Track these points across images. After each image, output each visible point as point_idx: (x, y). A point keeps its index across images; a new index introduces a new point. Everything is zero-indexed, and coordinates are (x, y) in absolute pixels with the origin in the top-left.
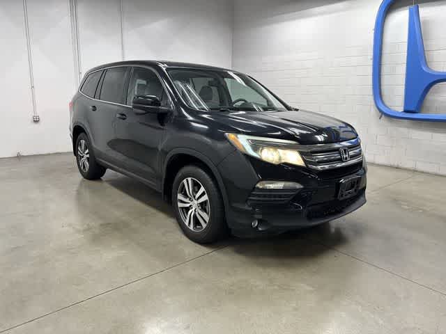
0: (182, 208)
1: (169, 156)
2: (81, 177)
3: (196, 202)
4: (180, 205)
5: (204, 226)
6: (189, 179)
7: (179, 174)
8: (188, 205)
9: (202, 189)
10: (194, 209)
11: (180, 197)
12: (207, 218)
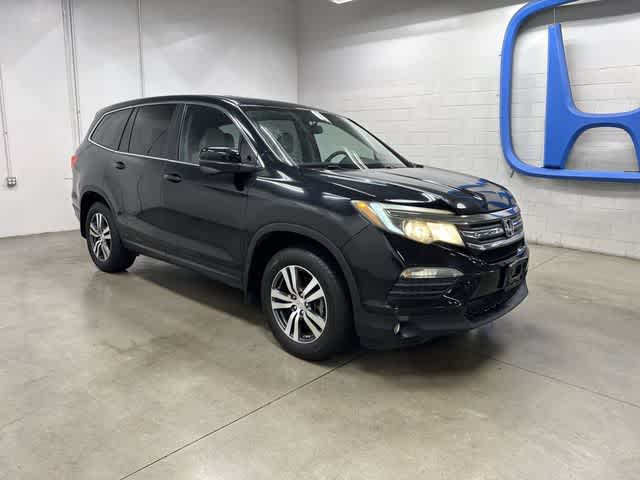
0: (278, 310)
1: (258, 236)
2: (95, 269)
3: (302, 301)
4: (275, 306)
5: (317, 334)
6: (292, 268)
7: (275, 261)
8: (288, 306)
9: (314, 282)
10: (298, 311)
11: (275, 293)
12: (322, 324)
